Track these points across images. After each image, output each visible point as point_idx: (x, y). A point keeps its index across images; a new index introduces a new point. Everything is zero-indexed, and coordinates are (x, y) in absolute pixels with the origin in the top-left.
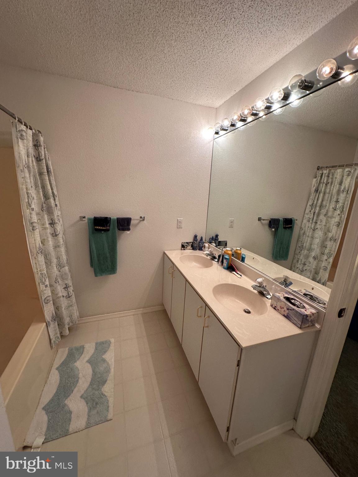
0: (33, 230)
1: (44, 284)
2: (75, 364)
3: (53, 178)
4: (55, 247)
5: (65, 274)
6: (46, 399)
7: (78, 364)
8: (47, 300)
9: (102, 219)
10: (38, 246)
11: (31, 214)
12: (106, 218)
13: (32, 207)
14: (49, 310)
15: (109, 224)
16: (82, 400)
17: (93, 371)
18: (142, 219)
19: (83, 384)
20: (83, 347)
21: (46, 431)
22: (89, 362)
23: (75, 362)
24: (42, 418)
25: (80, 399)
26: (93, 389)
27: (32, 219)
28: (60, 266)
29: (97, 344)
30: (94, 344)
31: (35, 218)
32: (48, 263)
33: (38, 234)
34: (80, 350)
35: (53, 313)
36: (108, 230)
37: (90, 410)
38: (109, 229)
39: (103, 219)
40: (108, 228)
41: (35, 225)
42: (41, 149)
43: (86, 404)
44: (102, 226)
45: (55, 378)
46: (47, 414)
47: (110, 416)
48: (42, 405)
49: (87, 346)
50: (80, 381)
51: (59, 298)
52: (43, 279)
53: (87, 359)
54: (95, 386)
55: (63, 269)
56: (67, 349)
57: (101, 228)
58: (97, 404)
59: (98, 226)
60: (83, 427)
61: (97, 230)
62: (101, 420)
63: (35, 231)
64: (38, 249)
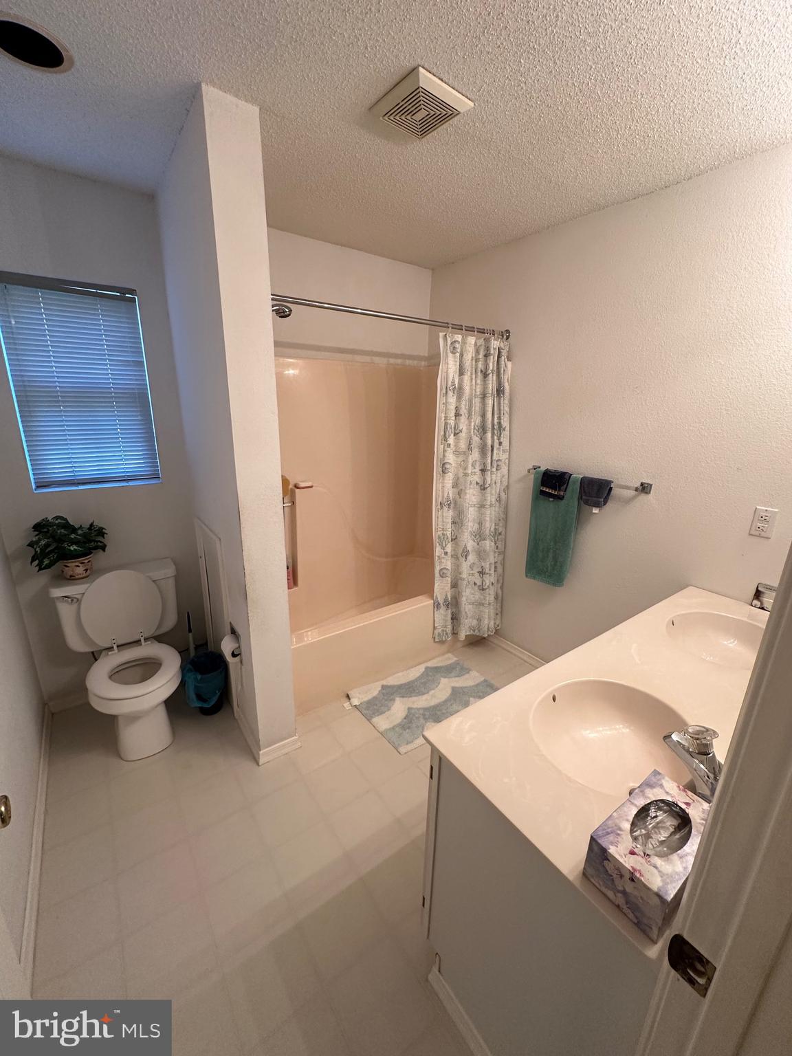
0: (444, 472)
1: (444, 549)
2: (442, 679)
3: (506, 402)
4: (481, 507)
5: (485, 551)
6: (393, 681)
7: (444, 681)
8: (443, 573)
9: (555, 475)
10: (446, 495)
11: (444, 451)
12: (565, 473)
13: (448, 442)
14: (442, 588)
15: (565, 486)
16: (407, 711)
17: (446, 701)
18: (645, 488)
19: (422, 702)
20: (468, 671)
21: (365, 702)
22: (454, 689)
23: (445, 677)
24: (374, 690)
25: (407, 707)
26: (424, 715)
27: (446, 459)
28: (480, 536)
29: (485, 681)
30: (482, 679)
31: (451, 458)
32: (458, 522)
33: (449, 480)
34: (464, 671)
35: (446, 595)
36: (560, 498)
37: (399, 725)
38: (563, 497)
39: (557, 474)
40: (562, 493)
41: (447, 466)
42: (490, 359)
43: (403, 717)
44: (552, 489)
45: (415, 673)
46: (380, 691)
47: (403, 750)
48: (384, 683)
49: (474, 673)
50: (425, 697)
51: (461, 579)
52: (444, 543)
53: (457, 685)
54: (427, 713)
55: (483, 542)
56: (455, 659)
57: (550, 491)
58: (409, 728)
59: (547, 487)
60: (381, 730)
61: (542, 493)
62: (394, 743)
63: (446, 475)
64: (445, 500)
